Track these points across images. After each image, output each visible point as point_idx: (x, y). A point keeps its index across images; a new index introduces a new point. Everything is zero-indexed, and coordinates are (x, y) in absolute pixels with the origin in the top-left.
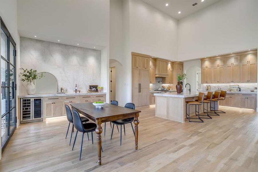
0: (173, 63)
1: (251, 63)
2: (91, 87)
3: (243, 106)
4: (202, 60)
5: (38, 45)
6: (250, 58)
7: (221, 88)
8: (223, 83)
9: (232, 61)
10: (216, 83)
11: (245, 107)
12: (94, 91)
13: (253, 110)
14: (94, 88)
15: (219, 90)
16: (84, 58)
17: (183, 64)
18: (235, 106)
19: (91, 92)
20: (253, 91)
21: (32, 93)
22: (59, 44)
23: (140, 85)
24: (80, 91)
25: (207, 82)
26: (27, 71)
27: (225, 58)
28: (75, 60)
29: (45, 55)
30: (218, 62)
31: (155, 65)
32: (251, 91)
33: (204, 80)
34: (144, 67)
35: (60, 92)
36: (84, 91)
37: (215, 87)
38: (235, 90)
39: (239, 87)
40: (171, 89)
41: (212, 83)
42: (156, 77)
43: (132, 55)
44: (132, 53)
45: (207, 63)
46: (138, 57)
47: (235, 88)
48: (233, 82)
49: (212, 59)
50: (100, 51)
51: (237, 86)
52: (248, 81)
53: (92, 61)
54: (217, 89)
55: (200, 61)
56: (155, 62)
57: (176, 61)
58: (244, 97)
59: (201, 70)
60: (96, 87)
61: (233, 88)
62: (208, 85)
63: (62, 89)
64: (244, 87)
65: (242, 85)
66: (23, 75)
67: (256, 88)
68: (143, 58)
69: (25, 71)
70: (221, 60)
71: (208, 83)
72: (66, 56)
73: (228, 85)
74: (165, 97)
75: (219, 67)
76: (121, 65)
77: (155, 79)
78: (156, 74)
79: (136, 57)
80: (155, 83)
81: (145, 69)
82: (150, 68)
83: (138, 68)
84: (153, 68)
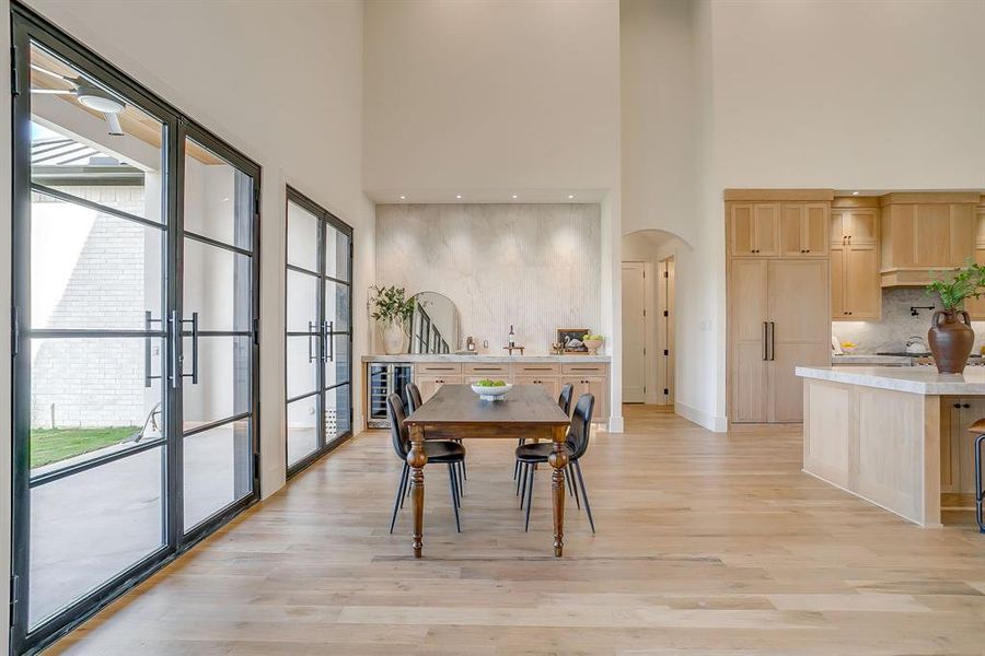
2: (564, 336)
5: (414, 219)
12: (575, 350)
14: (575, 341)
16: (540, 239)
19: (562, 353)
21: (394, 350)
22: (466, 206)
23: (769, 329)
24: (522, 349)
26: (384, 292)
28: (510, 247)
29: (429, 244)
31: (878, 232)
34: (795, 246)
35: (464, 349)
36: (540, 349)
42: (884, 289)
43: (726, 201)
44: (728, 192)
46: (757, 206)
50: (598, 205)
53: (566, 245)
56: (881, 216)
60: (579, 334)
63: (470, 341)
66: (378, 304)
68: (788, 206)
69: (380, 292)
72: (484, 240)
74: (844, 386)
76: (692, 249)
77: (880, 300)
78: (882, 274)
79: (746, 206)
80: (880, 317)
81: (799, 254)
82: (841, 247)
83: (760, 254)
84: (866, 247)
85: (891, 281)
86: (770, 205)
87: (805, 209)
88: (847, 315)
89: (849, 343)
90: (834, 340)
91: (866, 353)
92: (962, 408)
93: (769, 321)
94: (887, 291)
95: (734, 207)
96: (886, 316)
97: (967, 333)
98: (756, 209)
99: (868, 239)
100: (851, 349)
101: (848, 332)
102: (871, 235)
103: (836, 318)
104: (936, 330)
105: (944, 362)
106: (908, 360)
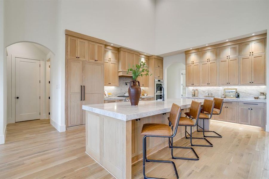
0: (148, 58)
1: (255, 55)
3: (244, 120)
4: (187, 53)
6: (254, 47)
7: (212, 93)
8: (215, 85)
9: (228, 53)
10: (205, 86)
11: (247, 123)
13: (260, 127)
15: (209, 96)
17: (163, 60)
18: (232, 120)
20: (258, 98)
25: (193, 85)
27: (218, 48)
30: (209, 55)
32: (255, 98)
33: (190, 81)
34: (93, 59)
37: (204, 92)
38: (232, 96)
39: (237, 92)
40: (146, 95)
41: (199, 86)
42: (119, 76)
43: (66, 34)
44: (66, 31)
45: (193, 57)
47: (231, 93)
48: (228, 84)
49: (200, 51)
51: (235, 90)
52: (252, 83)
54: (207, 94)
55: (184, 55)
56: (118, 54)
57: (153, 55)
58: (246, 107)
59: (186, 67)
61: (228, 94)
62: (195, 88)
64: (245, 92)
65: (241, 89)
67: (263, 94)
68: (91, 42)
70: (212, 52)
71: (196, 86)
73: (221, 88)
75: (210, 62)
76: (54, 55)
77: (118, 80)
78: (119, 72)
79: (75, 39)
80: (118, 85)
81: (94, 61)
82: (108, 62)
83: (79, 59)
84: (115, 63)
85: (121, 74)
86: (84, 41)
87: (96, 46)
88: (109, 84)
89: (110, 93)
90: (106, 93)
91: (115, 97)
92: (138, 120)
93: (83, 85)
94: (120, 77)
95: (69, 38)
96: (119, 85)
97: (139, 89)
98: (78, 41)
99: (115, 60)
100: (110, 95)
101: (110, 90)
102: (116, 60)
103: (105, 85)
104: (131, 88)
105: (133, 101)
106: (124, 98)
